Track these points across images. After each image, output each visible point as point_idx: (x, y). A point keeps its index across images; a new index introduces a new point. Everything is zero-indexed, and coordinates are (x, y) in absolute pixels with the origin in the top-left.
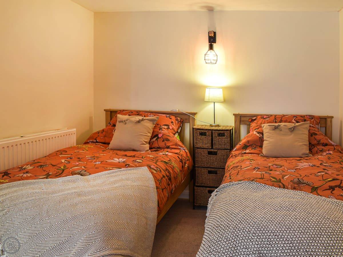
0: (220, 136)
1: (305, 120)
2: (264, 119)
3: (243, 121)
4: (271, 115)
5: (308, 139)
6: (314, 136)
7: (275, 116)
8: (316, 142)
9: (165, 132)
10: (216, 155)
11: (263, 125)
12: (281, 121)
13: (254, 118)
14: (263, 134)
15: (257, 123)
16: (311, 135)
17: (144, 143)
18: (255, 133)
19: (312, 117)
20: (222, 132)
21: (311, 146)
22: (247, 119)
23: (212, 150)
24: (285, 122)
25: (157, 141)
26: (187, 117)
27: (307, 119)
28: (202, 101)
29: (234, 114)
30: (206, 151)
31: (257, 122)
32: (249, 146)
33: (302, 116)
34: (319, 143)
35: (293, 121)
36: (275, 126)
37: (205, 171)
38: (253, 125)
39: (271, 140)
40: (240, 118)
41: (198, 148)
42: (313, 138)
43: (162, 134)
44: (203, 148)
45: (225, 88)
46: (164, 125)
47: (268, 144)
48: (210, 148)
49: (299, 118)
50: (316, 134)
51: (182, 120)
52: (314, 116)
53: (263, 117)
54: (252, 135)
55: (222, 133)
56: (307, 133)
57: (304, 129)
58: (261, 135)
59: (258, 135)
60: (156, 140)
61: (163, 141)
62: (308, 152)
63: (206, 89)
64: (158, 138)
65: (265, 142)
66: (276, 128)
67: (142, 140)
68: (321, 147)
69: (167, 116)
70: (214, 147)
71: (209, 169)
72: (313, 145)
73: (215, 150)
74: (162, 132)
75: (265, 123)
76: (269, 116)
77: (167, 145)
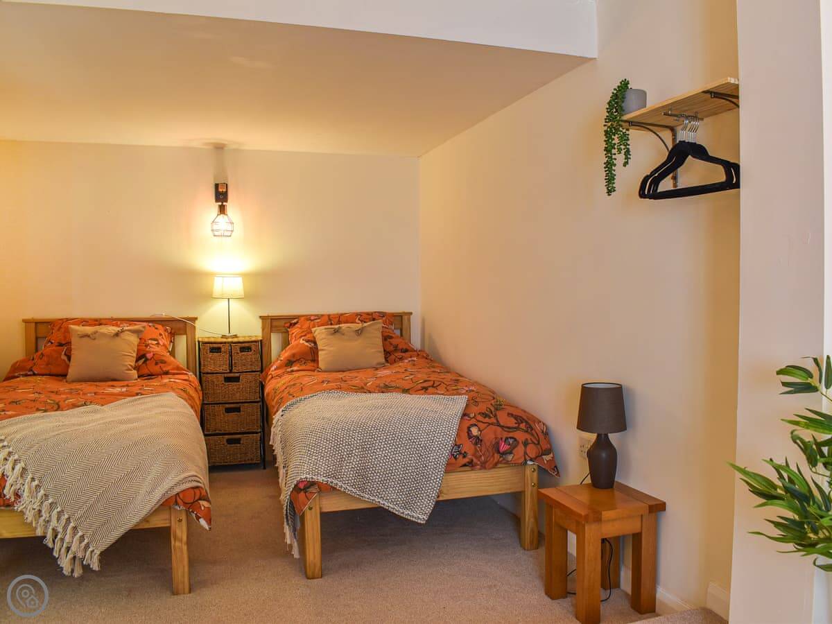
0: (243, 352)
1: (374, 319)
2: (312, 320)
3: (276, 327)
4: (322, 315)
5: (381, 344)
6: (389, 340)
7: (329, 316)
8: (392, 348)
9: (156, 350)
10: (239, 382)
11: (313, 330)
12: (339, 322)
13: (295, 321)
14: (315, 343)
15: (301, 328)
16: (386, 338)
17: (130, 367)
18: (301, 341)
19: (382, 315)
20: (247, 345)
21: (387, 354)
22: (282, 323)
23: (232, 375)
24: (346, 322)
25: (146, 365)
26: (181, 325)
27: (377, 318)
28: (208, 297)
29: (260, 317)
30: (221, 378)
31: (302, 326)
32: (295, 361)
33: (368, 314)
34: (396, 348)
35: (357, 321)
36: (335, 329)
37: (221, 409)
38: (295, 331)
39: (332, 349)
40: (271, 323)
41: (208, 373)
42: (387, 343)
43: (152, 354)
44: (216, 373)
45: (246, 276)
46: (151, 339)
47: (326, 354)
48: (228, 371)
49: (365, 316)
50: (391, 338)
51: (173, 332)
52: (386, 313)
53: (308, 318)
54: (297, 345)
55: (245, 347)
56: (380, 335)
57: (375, 331)
58: (313, 345)
59: (307, 344)
60: (143, 363)
61: (156, 364)
62: (383, 360)
63: (216, 278)
64: (147, 360)
65: (320, 353)
66: (336, 331)
67: (127, 363)
68: (400, 354)
69: (150, 324)
70: (234, 371)
71: (227, 406)
72: (388, 352)
73: (237, 375)
74: (152, 349)
75: (315, 327)
76: (319, 317)
77: (164, 369)
